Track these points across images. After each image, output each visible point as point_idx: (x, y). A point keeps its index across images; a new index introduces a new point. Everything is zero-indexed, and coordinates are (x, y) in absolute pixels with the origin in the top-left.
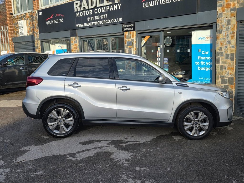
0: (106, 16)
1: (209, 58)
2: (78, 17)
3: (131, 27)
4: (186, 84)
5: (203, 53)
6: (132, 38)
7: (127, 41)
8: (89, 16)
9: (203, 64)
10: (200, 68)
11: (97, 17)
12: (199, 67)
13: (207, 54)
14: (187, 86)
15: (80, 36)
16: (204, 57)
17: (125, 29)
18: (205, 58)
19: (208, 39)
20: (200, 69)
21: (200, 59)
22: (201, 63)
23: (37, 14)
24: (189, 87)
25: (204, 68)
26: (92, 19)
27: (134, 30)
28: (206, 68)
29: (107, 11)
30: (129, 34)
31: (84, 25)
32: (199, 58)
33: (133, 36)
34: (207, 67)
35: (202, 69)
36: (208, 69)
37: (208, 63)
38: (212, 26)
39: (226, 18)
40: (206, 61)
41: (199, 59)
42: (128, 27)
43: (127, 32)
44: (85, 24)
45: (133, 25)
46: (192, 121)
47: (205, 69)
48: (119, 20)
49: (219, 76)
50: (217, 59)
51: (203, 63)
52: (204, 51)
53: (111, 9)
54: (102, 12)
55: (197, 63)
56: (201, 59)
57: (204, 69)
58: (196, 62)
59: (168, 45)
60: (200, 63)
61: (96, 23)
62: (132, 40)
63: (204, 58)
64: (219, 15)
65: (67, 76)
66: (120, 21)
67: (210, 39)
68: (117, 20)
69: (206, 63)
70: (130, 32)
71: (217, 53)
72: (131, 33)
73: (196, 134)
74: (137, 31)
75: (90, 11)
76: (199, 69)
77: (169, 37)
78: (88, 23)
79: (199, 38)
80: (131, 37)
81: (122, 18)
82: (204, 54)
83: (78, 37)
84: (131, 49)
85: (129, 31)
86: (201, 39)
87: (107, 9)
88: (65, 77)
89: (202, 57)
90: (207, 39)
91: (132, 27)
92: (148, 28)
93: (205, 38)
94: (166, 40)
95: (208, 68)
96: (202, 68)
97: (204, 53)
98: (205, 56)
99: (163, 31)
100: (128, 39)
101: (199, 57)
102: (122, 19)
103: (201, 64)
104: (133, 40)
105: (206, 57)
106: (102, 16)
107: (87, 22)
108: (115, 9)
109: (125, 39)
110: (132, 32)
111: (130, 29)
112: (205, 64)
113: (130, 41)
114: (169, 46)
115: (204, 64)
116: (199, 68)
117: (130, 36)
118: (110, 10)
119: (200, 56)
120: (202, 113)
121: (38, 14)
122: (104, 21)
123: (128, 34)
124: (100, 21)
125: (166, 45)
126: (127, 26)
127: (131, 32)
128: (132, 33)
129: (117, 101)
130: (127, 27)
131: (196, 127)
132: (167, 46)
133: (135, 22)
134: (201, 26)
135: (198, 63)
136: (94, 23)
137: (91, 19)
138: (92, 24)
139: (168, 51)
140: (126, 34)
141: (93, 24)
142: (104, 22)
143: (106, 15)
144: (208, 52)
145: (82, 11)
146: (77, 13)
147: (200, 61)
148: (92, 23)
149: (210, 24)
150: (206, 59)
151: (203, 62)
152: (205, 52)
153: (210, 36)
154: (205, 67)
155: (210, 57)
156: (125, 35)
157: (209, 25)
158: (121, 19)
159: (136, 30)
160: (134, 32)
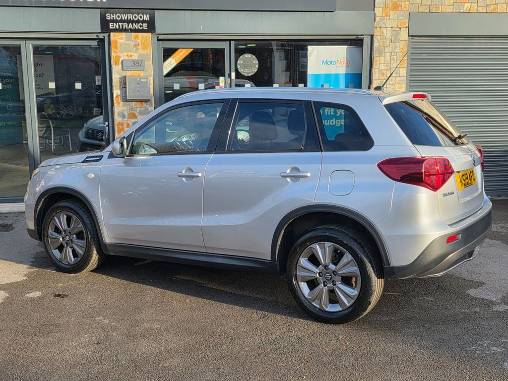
3: (138, 22)
6: (141, 51)
7: (124, 58)
9: (329, 114)
17: (114, 26)
19: (341, 65)
25: (331, 121)
27: (151, 27)
28: (337, 120)
30: (128, 39)
33: (146, 47)
35: (328, 124)
36: (339, 123)
38: (362, 40)
39: (392, 27)
42: (129, 22)
43: (125, 33)
45: (147, 17)
47: (334, 124)
51: (330, 111)
57: (332, 122)
59: (248, 73)
62: (140, 55)
64: (378, 22)
66: (99, 1)
67: (344, 65)
70: (134, 34)
72: (137, 38)
74: (158, 34)
77: (249, 56)
79: (323, 61)
80: (140, 47)
84: (146, 80)
85: (131, 32)
86: (327, 64)
90: (338, 64)
91: (143, 22)
93: (336, 63)
94: (242, 62)
95: (340, 121)
96: (329, 121)
100: (125, 54)
103: (326, 114)
104: (145, 56)
109: (114, 52)
110: (142, 35)
111: (136, 26)
112: (333, 112)
113: (135, 57)
114: (250, 75)
115: (332, 114)
117: (135, 46)
123: (126, 40)
125: (243, 72)
126: (125, 16)
127: (138, 35)
128: (142, 39)
130: (122, 21)
132: (246, 75)
133: (156, 11)
140: (118, 38)
149: (359, 37)
151: (330, 109)
153: (345, 59)
154: (334, 119)
156: (116, 41)
157: (354, 37)
159: (157, 30)
160: (150, 34)
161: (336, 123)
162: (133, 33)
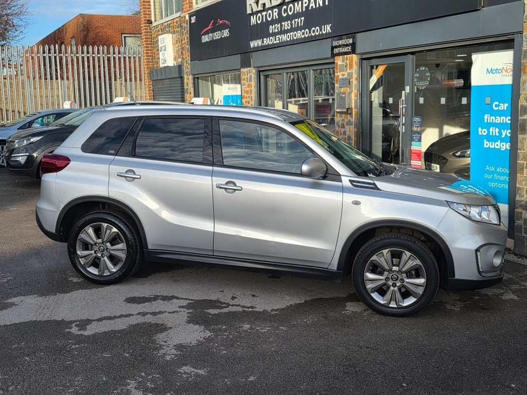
0: (301, 20)
1: (509, 120)
2: (254, 25)
3: (347, 45)
4: (374, 184)
5: (496, 106)
6: (348, 71)
7: (341, 77)
8: (273, 22)
9: (494, 134)
10: (488, 143)
11: (286, 25)
12: (485, 140)
13: (505, 109)
14: (376, 188)
15: (258, 67)
16: (497, 117)
17: (336, 51)
18: (499, 120)
19: (508, 74)
20: (487, 146)
21: (489, 121)
22: (491, 130)
23: (187, 20)
24: (381, 190)
25: (496, 143)
26: (278, 29)
27: (353, 51)
28: (502, 143)
29: (304, 10)
31: (263, 42)
32: (487, 119)
33: (351, 67)
34: (502, 140)
35: (493, 147)
36: (504, 147)
37: (506, 131)
38: (513, 40)
40: (501, 126)
41: (486, 121)
42: (342, 46)
43: (341, 56)
44: (265, 39)
45: (351, 41)
46: (385, 272)
47: (499, 147)
48: (324, 31)
49: (524, 163)
50: (521, 122)
51: (494, 131)
52: (497, 103)
53: (311, 5)
54: (296, 12)
55: (481, 132)
56: (491, 121)
57: (497, 145)
58: (480, 129)
59: (422, 86)
60: (489, 132)
61: (284, 38)
62: (348, 73)
63: (496, 120)
65: (116, 155)
66: (328, 32)
67: (511, 73)
68: (321, 30)
69: (502, 131)
71: (522, 106)
72: (347, 59)
73: (394, 302)
74: (360, 54)
75: (274, 10)
76: (485, 146)
77: (424, 69)
78: (271, 38)
79: (488, 69)
80: (348, 67)
81: (330, 25)
82: (497, 108)
83: (254, 67)
85: (344, 55)
86: (492, 73)
87: (305, 5)
88: (112, 157)
89: (494, 117)
91: (349, 45)
92: (381, 46)
93: (502, 72)
94: (418, 75)
95: (504, 144)
96: (493, 143)
97: (498, 106)
98: (501, 113)
99: (413, 53)
100: (341, 73)
101: (486, 117)
102: (330, 28)
103: (491, 134)
104: (350, 75)
105: (502, 118)
106: (295, 22)
107: (268, 35)
108: (318, 6)
109: (337, 73)
110: (349, 57)
111: (346, 49)
112: (498, 132)
113: (346, 76)
114: (423, 88)
115: (497, 134)
116: (485, 142)
117: (346, 66)
118: (310, 8)
119: (489, 115)
120: (408, 254)
121: (190, 20)
122: (298, 32)
123: (343, 62)
124: (291, 34)
126: (341, 42)
127: (347, 57)
128: (349, 59)
129: (214, 214)
130: (340, 46)
131: (394, 285)
133: (356, 34)
134: (490, 41)
135: (485, 132)
136: (281, 38)
137: (275, 28)
138: (277, 39)
139: (421, 100)
140: (339, 61)
141: (279, 40)
142: (299, 35)
143: (303, 18)
144: (506, 105)
145: (260, 12)
146: (252, 17)
147: (488, 126)
148: (277, 37)
149: (509, 36)
150: (502, 122)
151: (494, 128)
152: (500, 104)
153: (512, 65)
154: (499, 141)
155: (510, 118)
156: (337, 63)
157: (506, 38)
158: (328, 29)
159: (358, 51)
160: (354, 55)
161: (502, 147)
162: (346, 56)
